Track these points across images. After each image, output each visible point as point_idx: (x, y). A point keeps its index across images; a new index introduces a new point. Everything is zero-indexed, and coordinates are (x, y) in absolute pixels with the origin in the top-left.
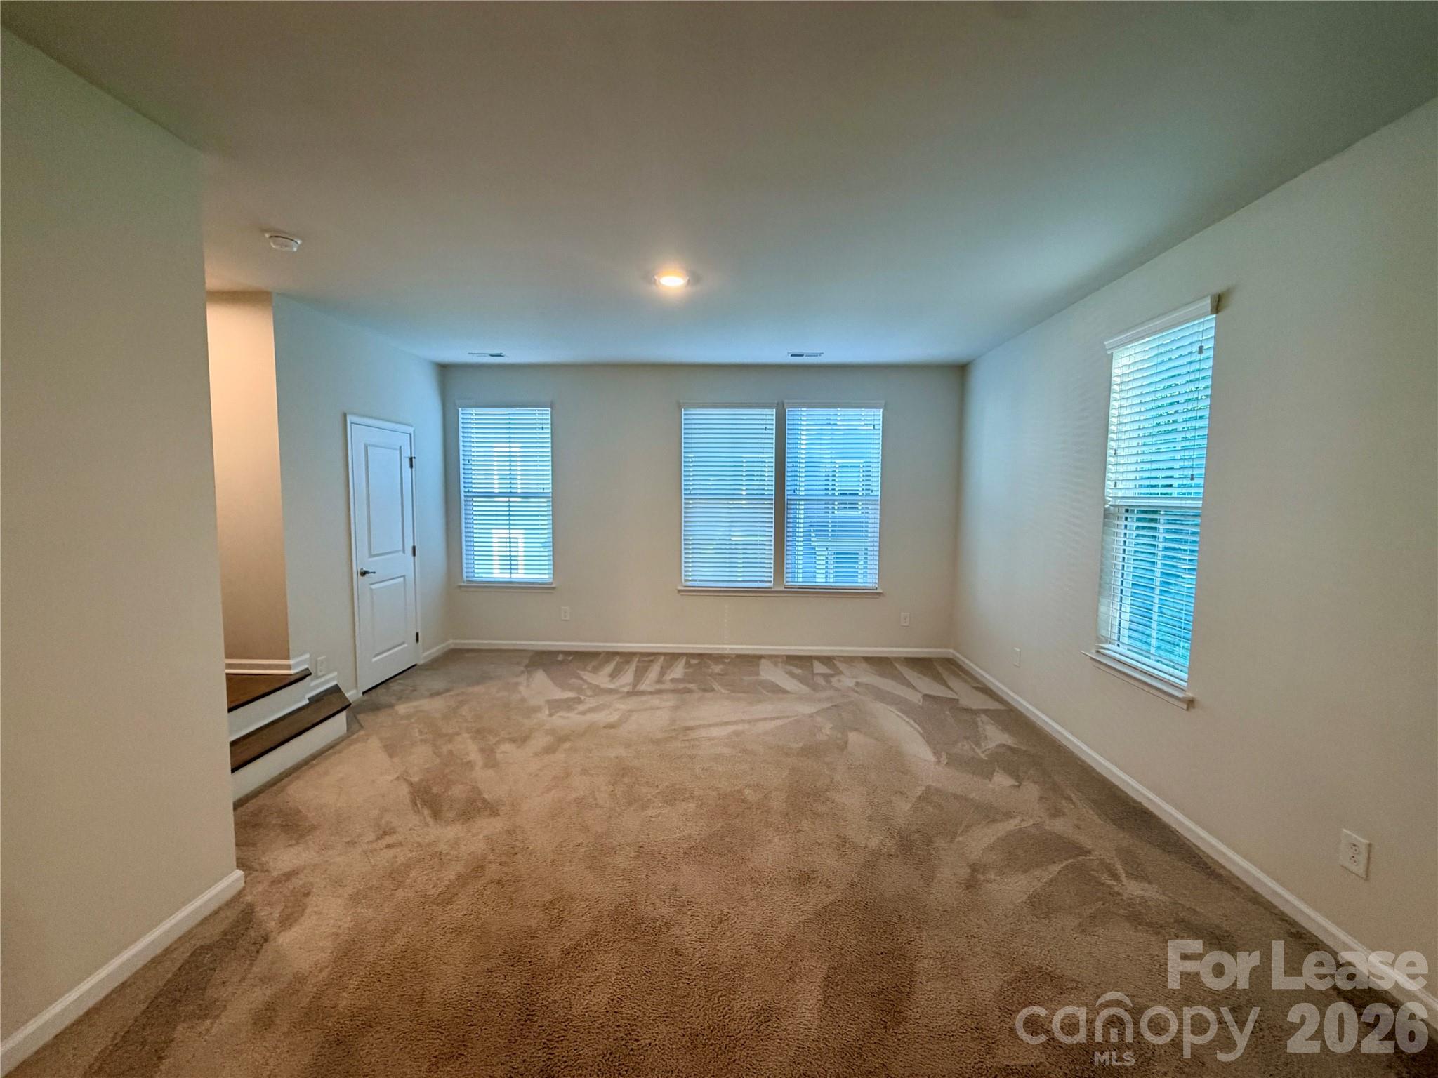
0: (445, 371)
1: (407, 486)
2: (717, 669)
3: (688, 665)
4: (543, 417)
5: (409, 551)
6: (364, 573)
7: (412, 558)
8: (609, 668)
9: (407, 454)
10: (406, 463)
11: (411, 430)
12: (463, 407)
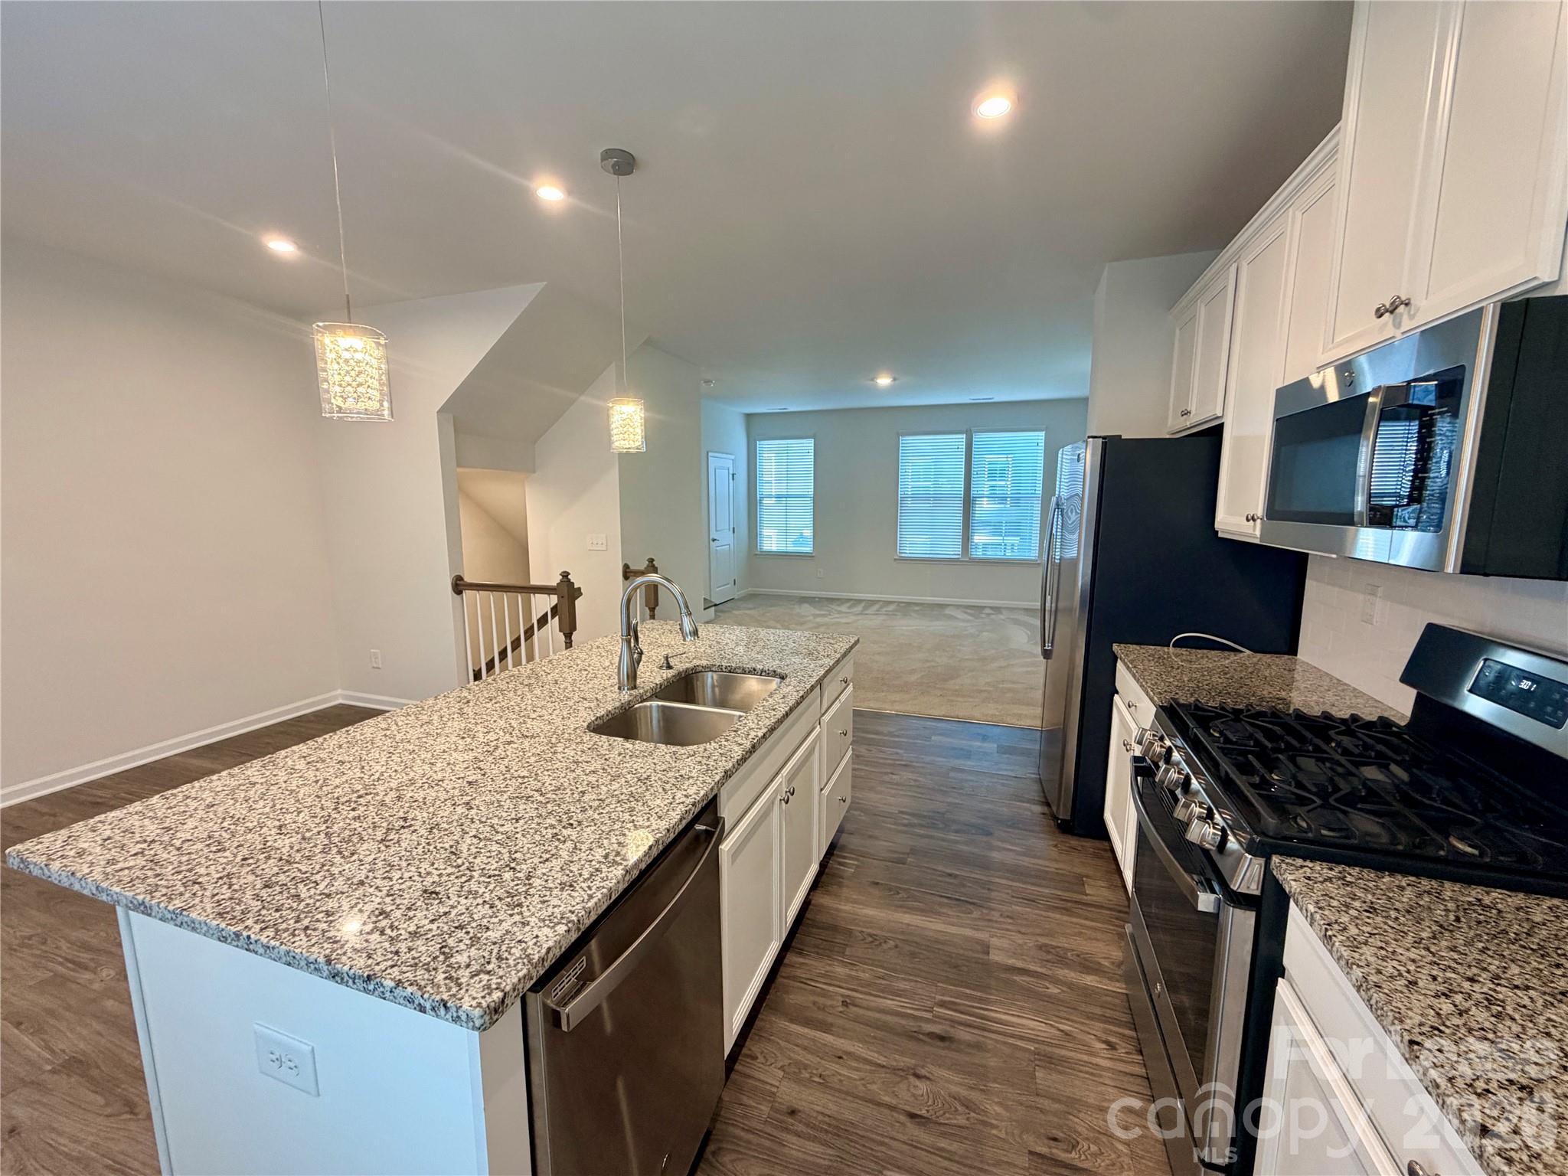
0: (749, 417)
1: (731, 488)
2: (917, 608)
3: (898, 605)
4: (809, 444)
5: (731, 530)
6: (714, 540)
7: (732, 535)
8: (848, 605)
9: (731, 472)
10: (731, 476)
11: (733, 457)
12: (760, 440)
